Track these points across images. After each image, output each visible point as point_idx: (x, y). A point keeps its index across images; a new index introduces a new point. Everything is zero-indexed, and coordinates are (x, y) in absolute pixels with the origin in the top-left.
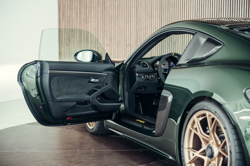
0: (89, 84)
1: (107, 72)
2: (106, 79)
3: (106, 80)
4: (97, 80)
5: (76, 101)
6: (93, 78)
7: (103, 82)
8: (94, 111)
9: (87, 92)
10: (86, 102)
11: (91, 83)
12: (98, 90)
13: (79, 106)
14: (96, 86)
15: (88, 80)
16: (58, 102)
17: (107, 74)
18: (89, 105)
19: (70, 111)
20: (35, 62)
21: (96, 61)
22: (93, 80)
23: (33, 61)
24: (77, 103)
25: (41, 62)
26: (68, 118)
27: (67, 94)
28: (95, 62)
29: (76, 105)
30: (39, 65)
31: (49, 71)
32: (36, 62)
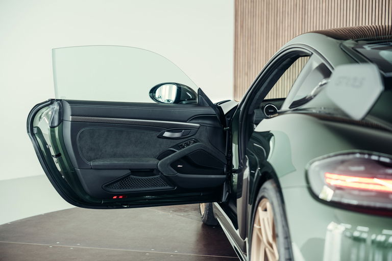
0: (161, 140)
1: (200, 121)
2: (197, 132)
3: (197, 135)
4: (177, 135)
5: (130, 169)
6: (167, 131)
7: (190, 138)
8: (168, 187)
9: (158, 154)
10: (151, 171)
11: (165, 139)
12: (176, 152)
13: (137, 177)
14: (175, 144)
15: (158, 134)
16: (92, 169)
17: (198, 125)
18: (158, 176)
19: (118, 184)
20: (49, 102)
21: (184, 102)
22: (167, 134)
23: (47, 100)
24: (132, 172)
25: (61, 102)
26: (115, 197)
27: (114, 156)
28: (182, 103)
29: (129, 175)
30: (56, 106)
31: (71, 117)
32: (52, 101)
